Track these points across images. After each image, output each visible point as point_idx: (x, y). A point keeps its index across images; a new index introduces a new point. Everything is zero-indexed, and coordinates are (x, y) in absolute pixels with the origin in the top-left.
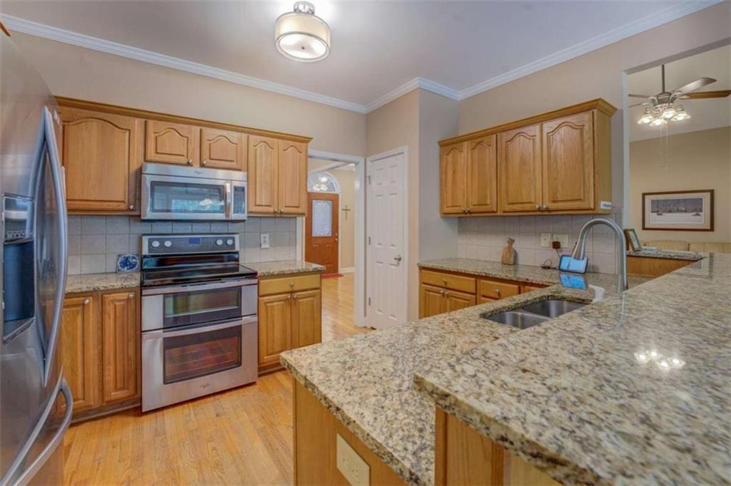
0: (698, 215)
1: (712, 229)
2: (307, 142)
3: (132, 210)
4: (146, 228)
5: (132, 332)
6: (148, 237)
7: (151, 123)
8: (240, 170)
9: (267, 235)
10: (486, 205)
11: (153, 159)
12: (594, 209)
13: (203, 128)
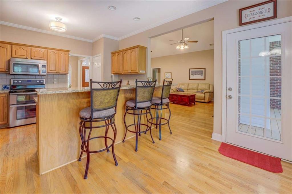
0: (202, 75)
1: (205, 80)
2: (69, 52)
3: (7, 71)
4: (13, 77)
5: (6, 105)
6: (13, 80)
7: (14, 46)
8: (45, 60)
9: (56, 80)
10: (120, 71)
11: (14, 56)
12: (138, 73)
13: (32, 48)
